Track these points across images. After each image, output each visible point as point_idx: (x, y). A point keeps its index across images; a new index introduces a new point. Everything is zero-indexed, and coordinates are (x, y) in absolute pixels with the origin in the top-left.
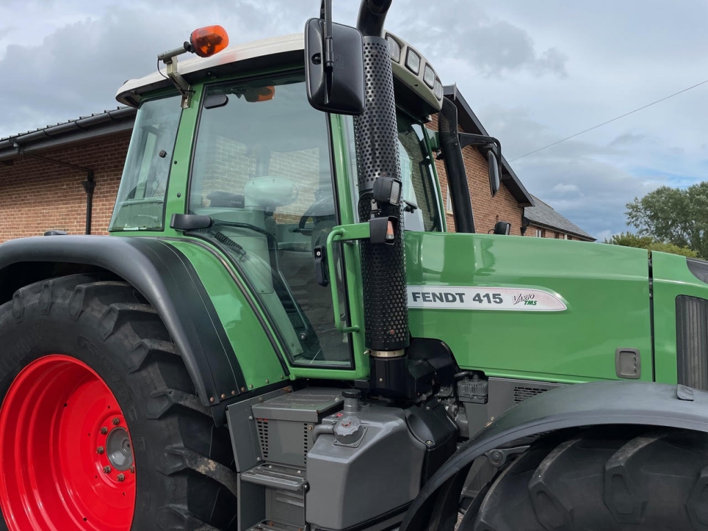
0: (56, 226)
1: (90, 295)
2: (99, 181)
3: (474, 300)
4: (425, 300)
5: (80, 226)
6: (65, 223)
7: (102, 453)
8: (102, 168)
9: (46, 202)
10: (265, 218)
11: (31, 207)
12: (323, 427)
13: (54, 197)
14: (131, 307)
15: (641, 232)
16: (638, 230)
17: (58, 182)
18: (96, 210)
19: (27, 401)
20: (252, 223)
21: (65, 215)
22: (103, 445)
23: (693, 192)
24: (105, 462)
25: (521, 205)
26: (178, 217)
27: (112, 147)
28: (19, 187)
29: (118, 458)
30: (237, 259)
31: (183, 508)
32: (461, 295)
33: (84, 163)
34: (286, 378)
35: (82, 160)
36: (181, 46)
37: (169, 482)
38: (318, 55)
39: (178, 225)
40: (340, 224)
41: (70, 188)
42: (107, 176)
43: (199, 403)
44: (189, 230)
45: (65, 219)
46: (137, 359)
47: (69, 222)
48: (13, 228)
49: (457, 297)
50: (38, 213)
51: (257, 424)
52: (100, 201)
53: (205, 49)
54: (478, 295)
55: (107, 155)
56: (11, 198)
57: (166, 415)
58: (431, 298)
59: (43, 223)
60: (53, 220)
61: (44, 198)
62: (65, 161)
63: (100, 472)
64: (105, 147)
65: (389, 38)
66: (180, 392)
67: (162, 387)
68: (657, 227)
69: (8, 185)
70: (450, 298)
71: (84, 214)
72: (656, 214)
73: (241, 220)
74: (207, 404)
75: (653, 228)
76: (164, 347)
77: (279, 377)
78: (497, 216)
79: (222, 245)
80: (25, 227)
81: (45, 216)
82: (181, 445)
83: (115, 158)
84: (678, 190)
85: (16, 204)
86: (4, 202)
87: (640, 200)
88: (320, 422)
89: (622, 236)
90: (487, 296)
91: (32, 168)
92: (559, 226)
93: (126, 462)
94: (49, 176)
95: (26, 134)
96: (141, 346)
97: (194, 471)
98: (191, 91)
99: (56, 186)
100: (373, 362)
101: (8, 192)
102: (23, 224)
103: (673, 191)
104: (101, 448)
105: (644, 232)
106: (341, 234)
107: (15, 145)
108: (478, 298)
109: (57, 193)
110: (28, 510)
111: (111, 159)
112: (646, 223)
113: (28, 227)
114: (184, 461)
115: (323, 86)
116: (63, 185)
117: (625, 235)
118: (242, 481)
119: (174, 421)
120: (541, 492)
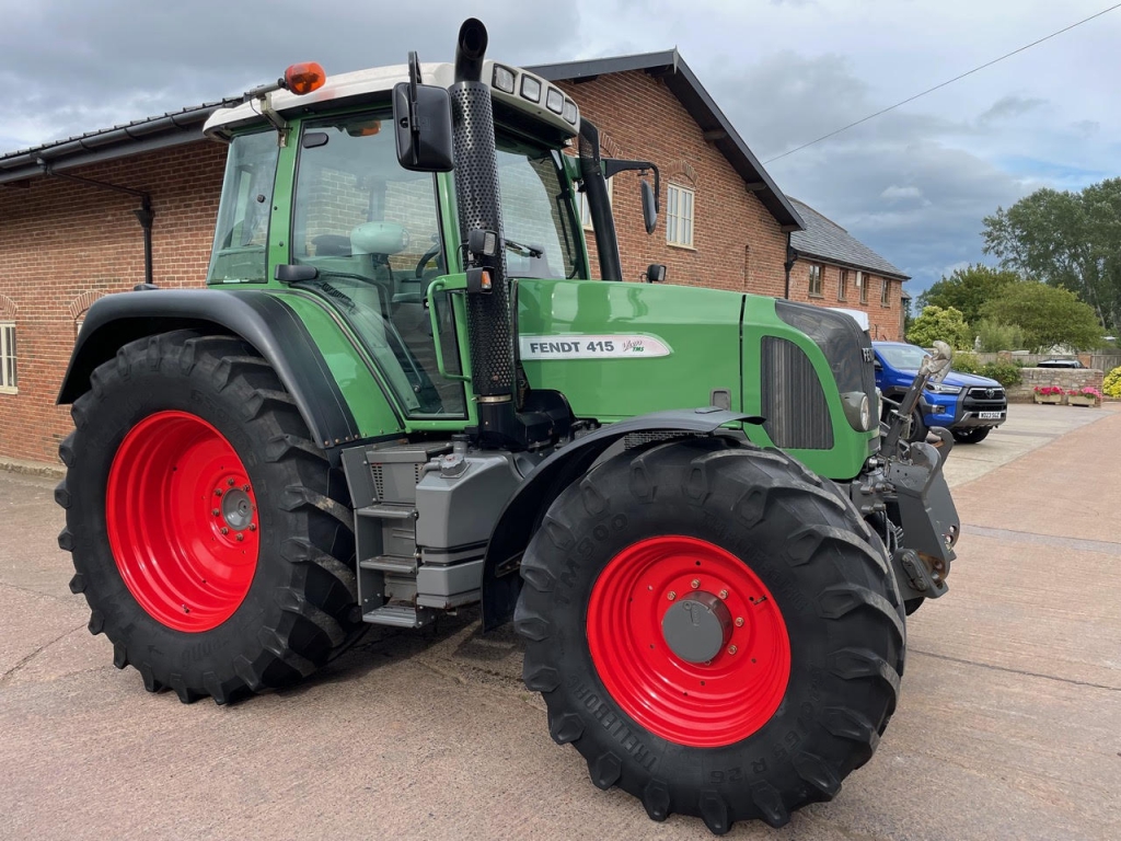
0: (102, 276)
1: (200, 349)
2: (159, 210)
3: (588, 348)
4: (542, 351)
5: (137, 274)
6: (115, 270)
7: (218, 515)
8: (162, 191)
9: (84, 240)
10: (375, 267)
11: (62, 248)
12: (431, 464)
13: (96, 233)
14: (243, 360)
15: (1005, 263)
16: (1000, 260)
17: (100, 211)
18: (157, 251)
19: (138, 459)
20: (360, 273)
21: (114, 259)
22: (217, 507)
23: (1091, 194)
24: (221, 523)
25: (786, 228)
26: (282, 268)
27: (174, 159)
28: (42, 219)
29: (233, 518)
30: (347, 311)
31: (305, 539)
32: (576, 344)
33: (134, 184)
34: (401, 431)
35: (131, 179)
36: (275, 82)
37: (291, 517)
38: (406, 119)
39: (282, 276)
40: (448, 273)
41: (118, 220)
42: (171, 202)
43: (315, 447)
44: (294, 282)
45: (114, 264)
46: (253, 408)
47: (119, 270)
48: (40, 279)
49: (573, 346)
50: (73, 257)
51: (372, 469)
52: (163, 238)
53: (300, 86)
54: (592, 344)
55: (168, 172)
56: (32, 235)
57: (284, 458)
58: (549, 349)
59: (81, 271)
60: (97, 266)
61: (80, 235)
62: (107, 181)
63: (216, 533)
64: (164, 161)
65: (498, 69)
66: (296, 437)
67: (278, 433)
68: (1030, 256)
69: (25, 216)
70: (566, 348)
71: (141, 257)
72: (1030, 234)
73: (349, 271)
74: (322, 447)
75: (1024, 257)
76: (278, 396)
77: (395, 429)
78: (747, 247)
79: (330, 298)
80: (56, 278)
81: (85, 261)
82: (301, 484)
83: (180, 176)
84: (1067, 195)
85: (40, 244)
86: (21, 241)
87: (1006, 212)
88: (429, 461)
89: (969, 271)
90: (600, 344)
91: (59, 191)
92: (850, 258)
93: (243, 522)
94: (85, 202)
95: (53, 146)
96: (256, 395)
97: (314, 506)
98: (287, 128)
99: (97, 217)
100: (480, 407)
101: (25, 226)
102: (52, 273)
103: (1058, 195)
104: (217, 510)
105: (1011, 264)
106: (442, 284)
107: (39, 161)
108: (591, 347)
109: (99, 227)
110: (143, 566)
111: (174, 177)
112: (1014, 249)
113: (60, 278)
114: (303, 498)
115: (411, 148)
116: (107, 216)
117: (974, 269)
118: (358, 516)
119: (292, 464)
120: (588, 488)
